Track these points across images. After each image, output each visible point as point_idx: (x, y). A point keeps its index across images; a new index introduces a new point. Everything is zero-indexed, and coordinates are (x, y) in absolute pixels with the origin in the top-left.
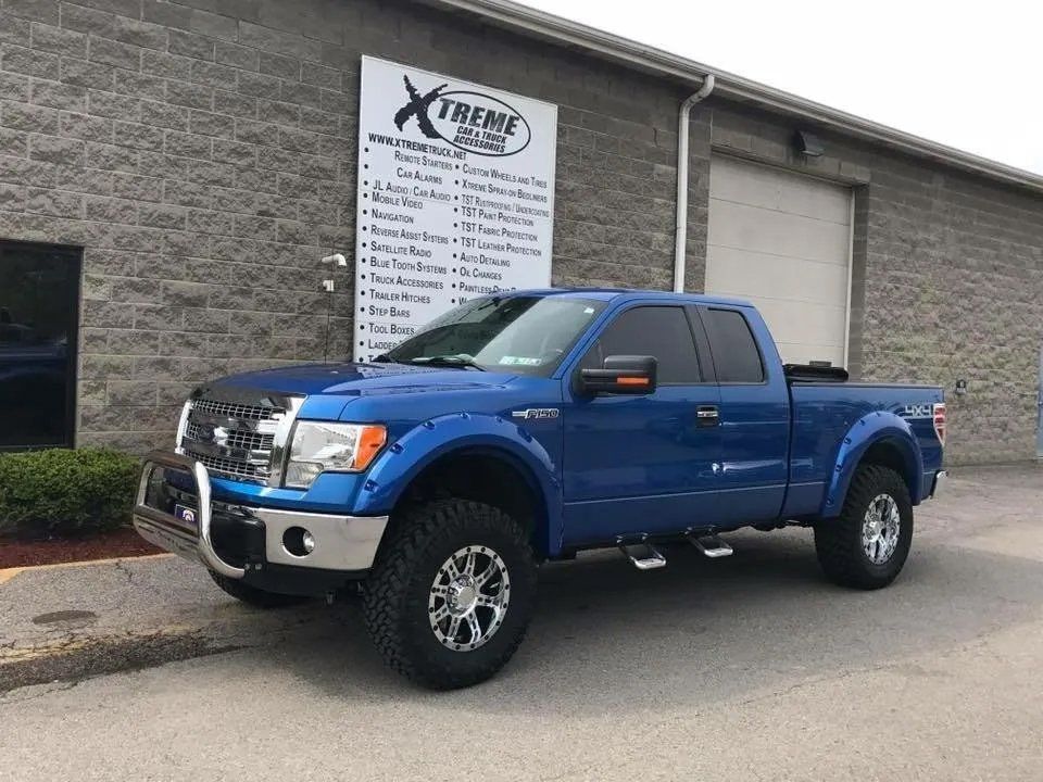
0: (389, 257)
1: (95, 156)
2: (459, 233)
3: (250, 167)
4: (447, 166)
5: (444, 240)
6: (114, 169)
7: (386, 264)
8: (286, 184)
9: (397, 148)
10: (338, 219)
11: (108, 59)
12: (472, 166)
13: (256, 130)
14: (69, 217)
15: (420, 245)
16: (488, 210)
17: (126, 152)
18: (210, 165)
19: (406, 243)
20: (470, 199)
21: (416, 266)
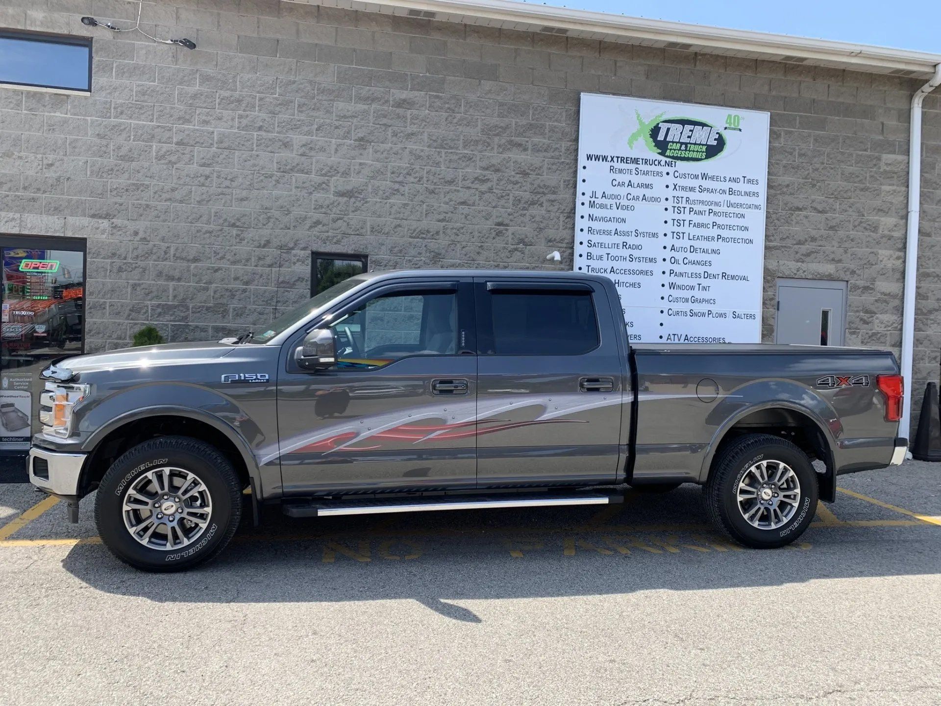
0: (603, 252)
1: (376, 191)
2: (670, 228)
3: (490, 190)
4: (660, 174)
5: (655, 235)
6: (389, 199)
7: (601, 258)
8: (518, 201)
9: (612, 164)
10: (561, 223)
11: (385, 121)
12: (681, 172)
13: (494, 161)
14: (358, 235)
15: (631, 240)
17: (397, 186)
18: (458, 191)
19: (619, 240)
20: (680, 199)
21: (628, 258)
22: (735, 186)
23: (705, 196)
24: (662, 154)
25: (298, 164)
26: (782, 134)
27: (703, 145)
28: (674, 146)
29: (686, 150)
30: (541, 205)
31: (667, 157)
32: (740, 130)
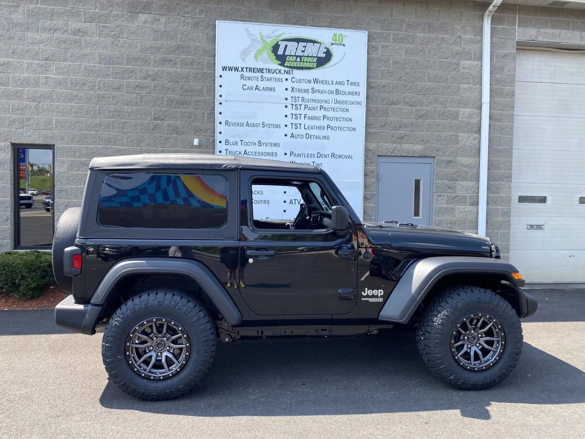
1: (59, 97)
2: (289, 121)
3: (149, 94)
4: (280, 80)
5: (278, 126)
6: (70, 103)
7: (236, 143)
8: (170, 101)
9: (242, 73)
10: (206, 118)
11: (64, 45)
12: (297, 77)
13: (151, 73)
14: (46, 130)
16: (310, 105)
17: (75, 93)
18: (123, 95)
20: (297, 99)
21: (257, 144)
22: (341, 88)
23: (317, 96)
24: (282, 65)
26: (380, 47)
27: (314, 57)
28: (291, 59)
29: (301, 61)
30: (189, 105)
31: (286, 67)
32: (344, 45)
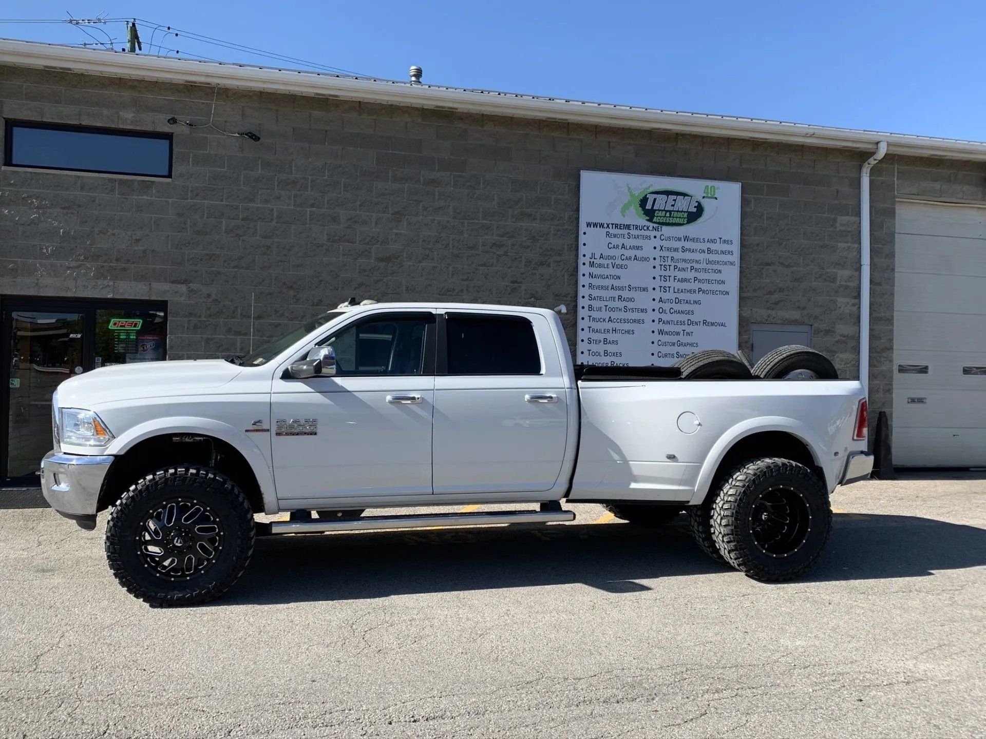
0: (601, 304)
1: (410, 256)
2: (657, 283)
3: (506, 253)
4: (648, 238)
5: (645, 289)
6: (421, 262)
7: (600, 309)
8: (529, 262)
9: (608, 230)
10: (566, 280)
11: (416, 197)
12: (666, 235)
13: (509, 229)
15: (625, 294)
17: (427, 252)
18: (479, 255)
19: (616, 294)
20: (666, 258)
21: (623, 309)
22: (713, 247)
23: (687, 255)
24: (650, 220)
25: (344, 236)
26: (753, 200)
27: (684, 212)
28: (660, 214)
29: (670, 217)
30: (549, 265)
31: (655, 223)
32: (716, 198)
